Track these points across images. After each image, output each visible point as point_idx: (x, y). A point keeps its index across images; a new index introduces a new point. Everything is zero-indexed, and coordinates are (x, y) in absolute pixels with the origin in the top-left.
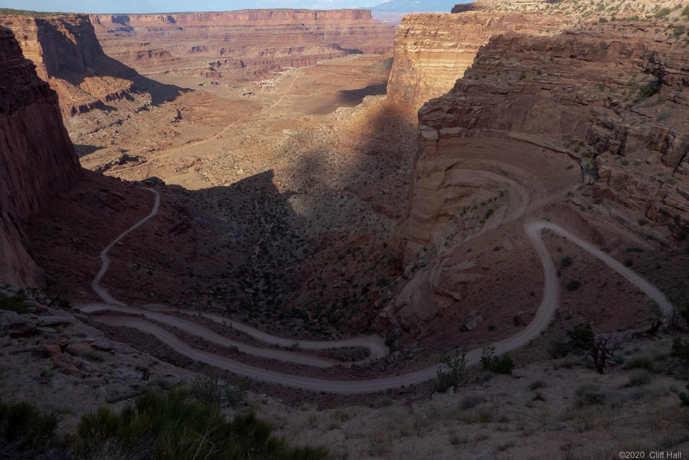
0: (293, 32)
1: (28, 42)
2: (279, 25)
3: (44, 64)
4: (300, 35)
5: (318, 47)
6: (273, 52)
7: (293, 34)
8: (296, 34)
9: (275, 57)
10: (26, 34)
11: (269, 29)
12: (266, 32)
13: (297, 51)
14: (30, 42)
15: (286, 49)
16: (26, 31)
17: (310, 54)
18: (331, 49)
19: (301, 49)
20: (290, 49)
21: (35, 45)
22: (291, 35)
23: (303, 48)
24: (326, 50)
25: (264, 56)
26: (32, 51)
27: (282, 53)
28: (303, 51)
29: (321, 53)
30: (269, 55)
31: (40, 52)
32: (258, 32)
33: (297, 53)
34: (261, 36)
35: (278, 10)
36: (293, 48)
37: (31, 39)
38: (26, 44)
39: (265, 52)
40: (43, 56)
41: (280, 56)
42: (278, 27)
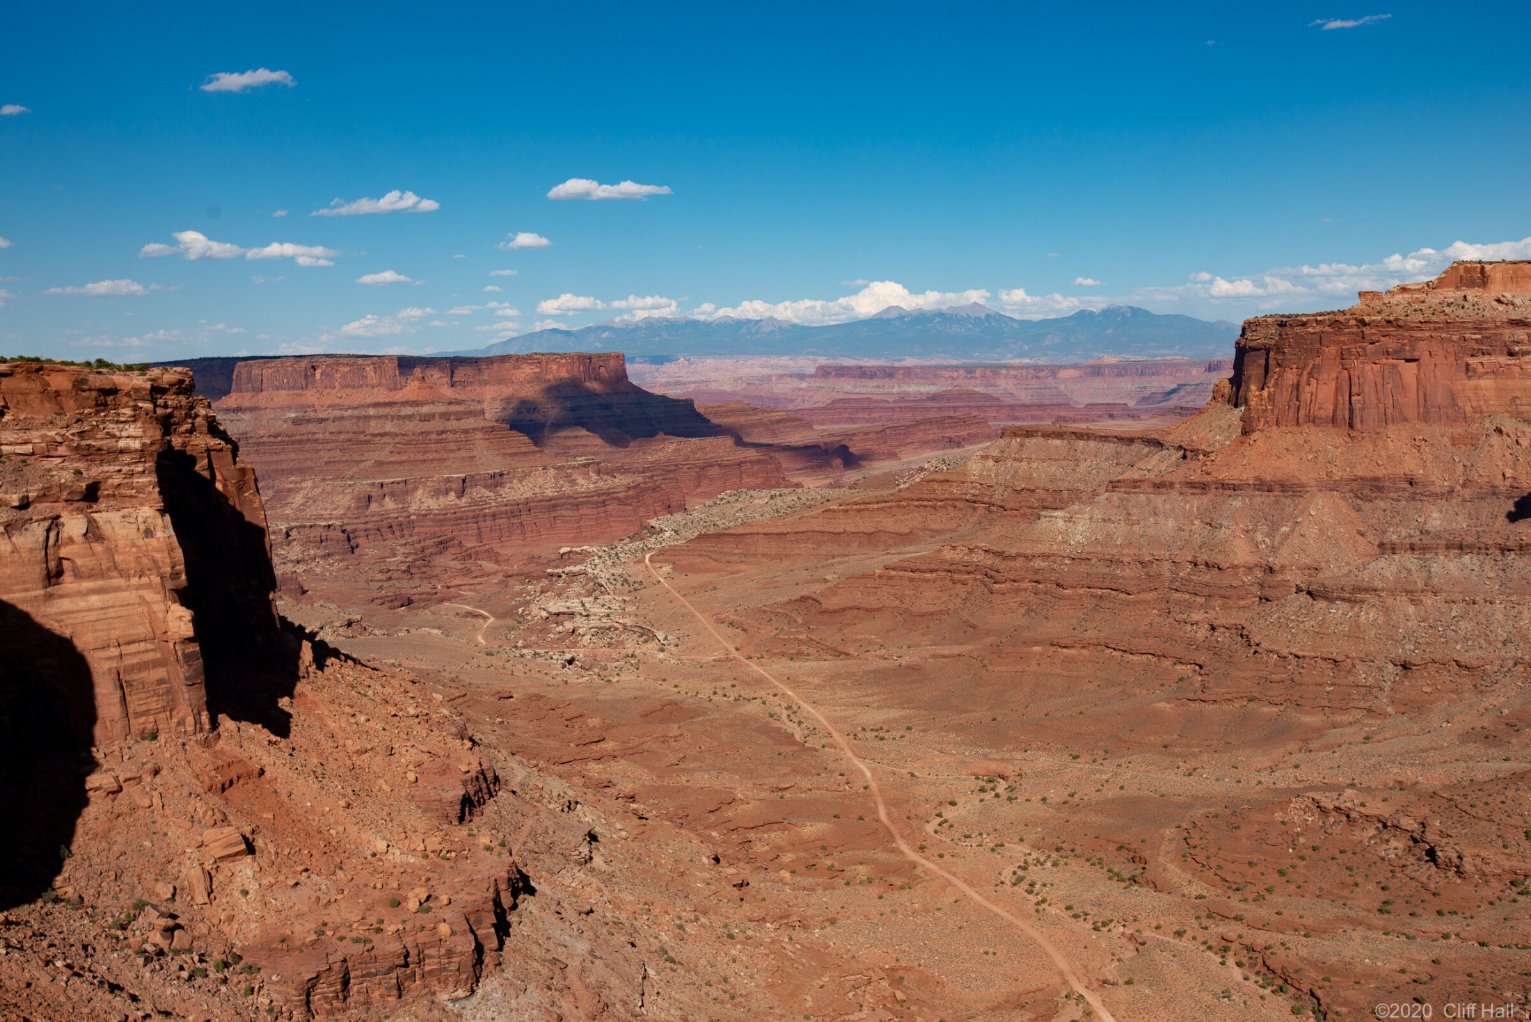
0: (453, 424)
1: (108, 518)
2: (376, 405)
3: (194, 648)
4: (479, 435)
5: (552, 472)
6: (402, 491)
7: (454, 432)
8: (466, 431)
9: (413, 508)
10: (95, 472)
11: (342, 418)
12: (332, 427)
13: (486, 487)
14: (115, 517)
15: (448, 480)
16: (88, 454)
17: (529, 494)
18: (594, 477)
19: (496, 480)
20: (464, 481)
21: (149, 533)
22: (449, 436)
23: (501, 475)
24: (581, 481)
25: (374, 507)
26: (123, 573)
27: (437, 493)
28: (502, 485)
29: (567, 489)
30: (389, 504)
31: (174, 576)
32: (303, 429)
33: (488, 493)
34: (316, 441)
35: (335, 359)
36: (473, 477)
37: (121, 498)
38: (93, 533)
39: (375, 492)
40: (184, 597)
41: (432, 504)
42: (372, 412)
